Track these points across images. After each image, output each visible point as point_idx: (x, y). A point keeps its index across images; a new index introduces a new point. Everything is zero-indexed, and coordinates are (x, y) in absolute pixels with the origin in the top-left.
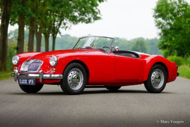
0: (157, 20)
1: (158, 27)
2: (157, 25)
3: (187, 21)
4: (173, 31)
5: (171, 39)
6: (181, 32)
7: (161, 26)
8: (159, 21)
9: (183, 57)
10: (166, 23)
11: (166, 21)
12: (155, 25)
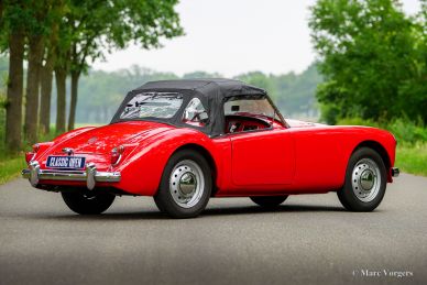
0: (318, 36)
1: (320, 50)
2: (316, 47)
3: (387, 38)
4: (355, 60)
5: (349, 81)
6: (373, 62)
7: (326, 48)
8: (321, 37)
9: (376, 120)
10: (339, 42)
11: (339, 37)
12: (312, 45)
